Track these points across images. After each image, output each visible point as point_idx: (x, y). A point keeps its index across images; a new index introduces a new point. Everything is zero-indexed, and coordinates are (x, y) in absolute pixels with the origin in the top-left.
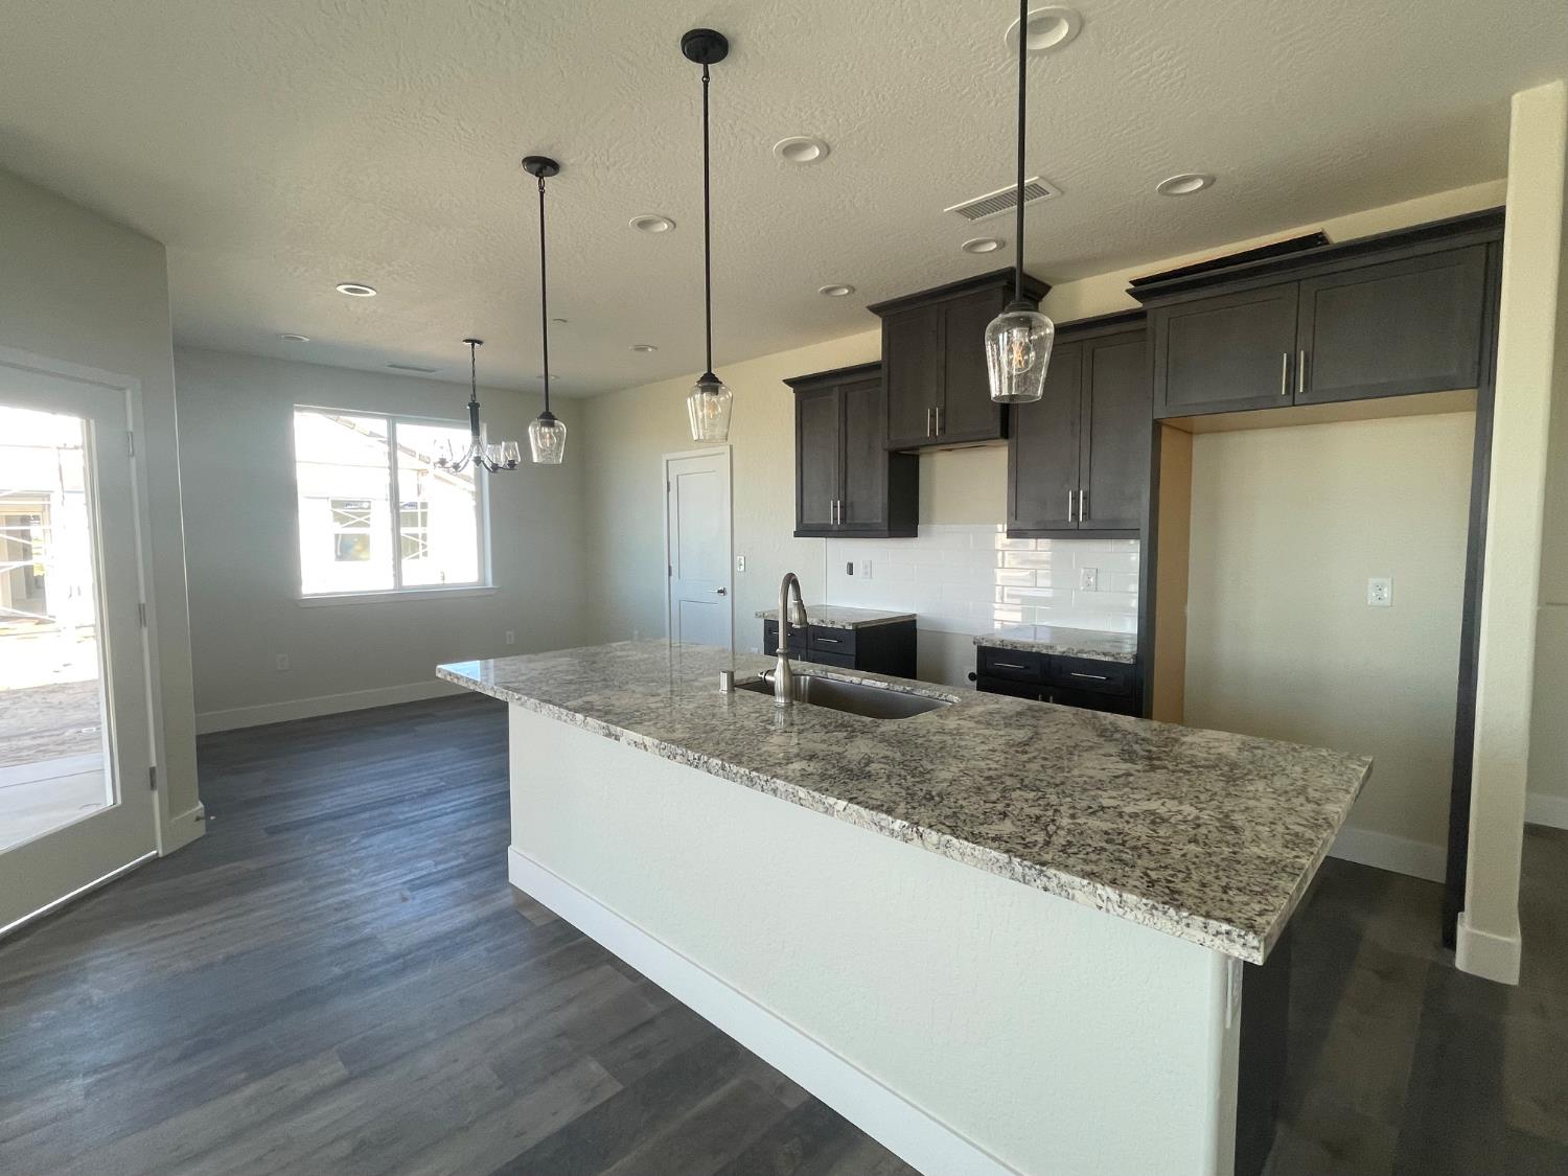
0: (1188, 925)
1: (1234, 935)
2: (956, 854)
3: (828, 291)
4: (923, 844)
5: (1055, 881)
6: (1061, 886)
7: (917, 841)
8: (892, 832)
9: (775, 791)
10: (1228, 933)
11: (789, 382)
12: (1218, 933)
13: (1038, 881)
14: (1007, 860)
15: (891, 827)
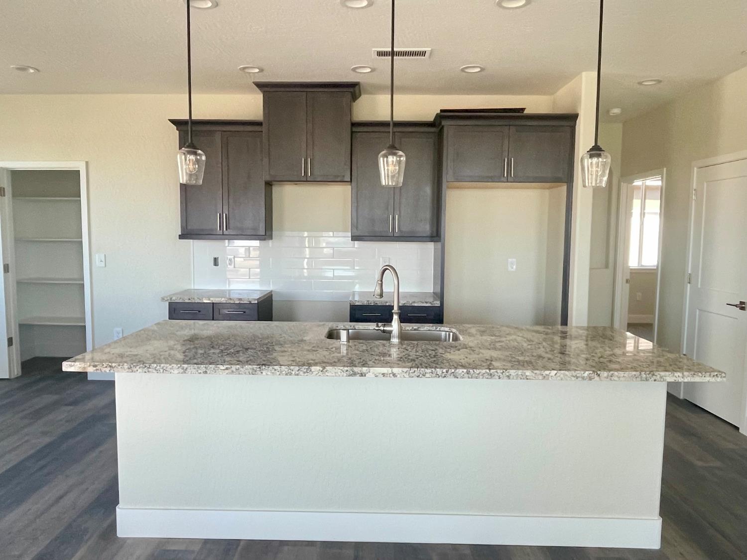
0: (705, 377)
1: (718, 375)
2: (616, 378)
3: (245, 68)
4: (600, 379)
5: (659, 376)
6: (661, 377)
7: (597, 378)
8: (583, 378)
9: (508, 377)
10: (717, 375)
11: (174, 122)
12: (714, 376)
13: (652, 378)
14: (639, 374)
15: (583, 376)
